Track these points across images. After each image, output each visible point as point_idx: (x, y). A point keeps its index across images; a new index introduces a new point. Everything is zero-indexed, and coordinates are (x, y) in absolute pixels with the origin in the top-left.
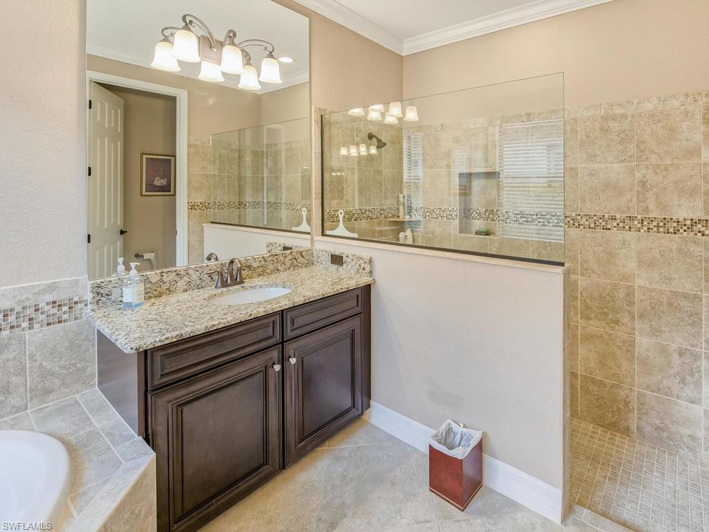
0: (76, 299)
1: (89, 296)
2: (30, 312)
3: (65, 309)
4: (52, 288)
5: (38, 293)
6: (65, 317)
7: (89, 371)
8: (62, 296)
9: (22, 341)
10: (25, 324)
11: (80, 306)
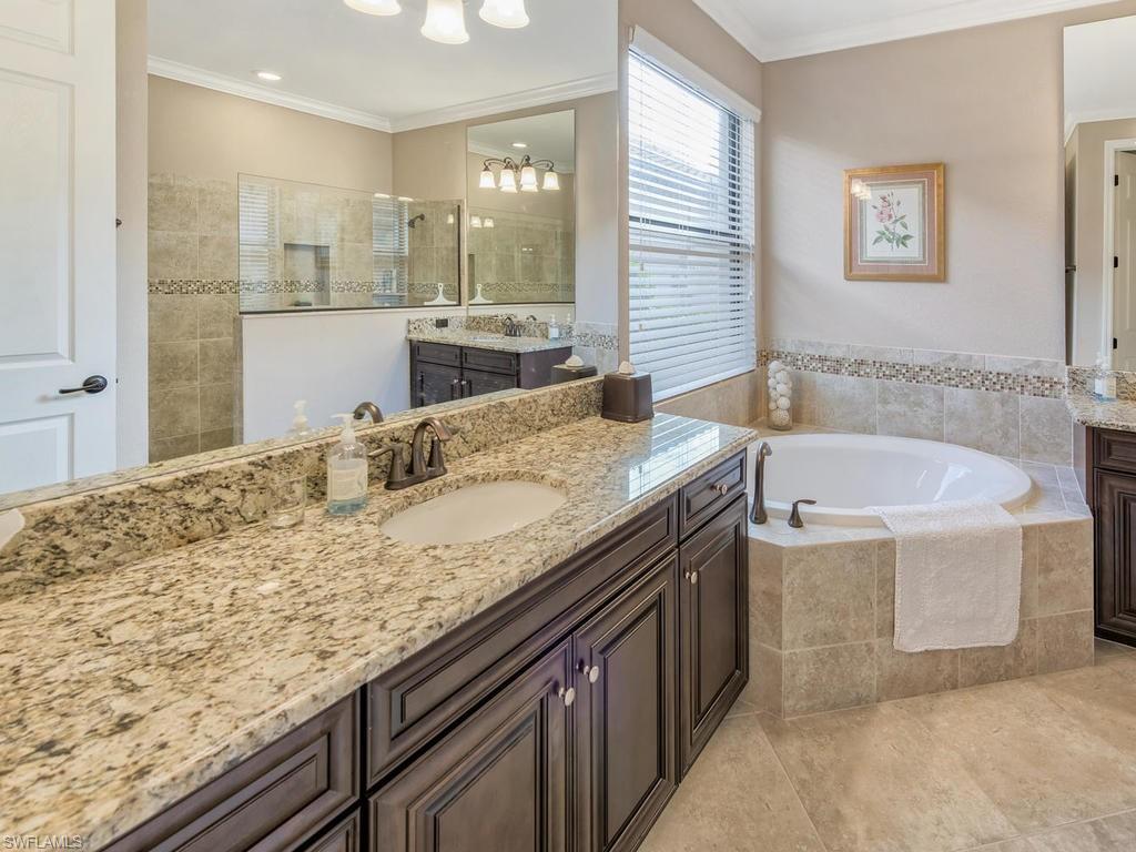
0: (1055, 380)
1: (1066, 380)
2: (1022, 379)
3: (1047, 385)
4: (1037, 364)
5: (1028, 366)
6: (1047, 392)
7: (1066, 449)
8: (1045, 374)
9: (1016, 401)
10: (1018, 389)
11: (1060, 387)
